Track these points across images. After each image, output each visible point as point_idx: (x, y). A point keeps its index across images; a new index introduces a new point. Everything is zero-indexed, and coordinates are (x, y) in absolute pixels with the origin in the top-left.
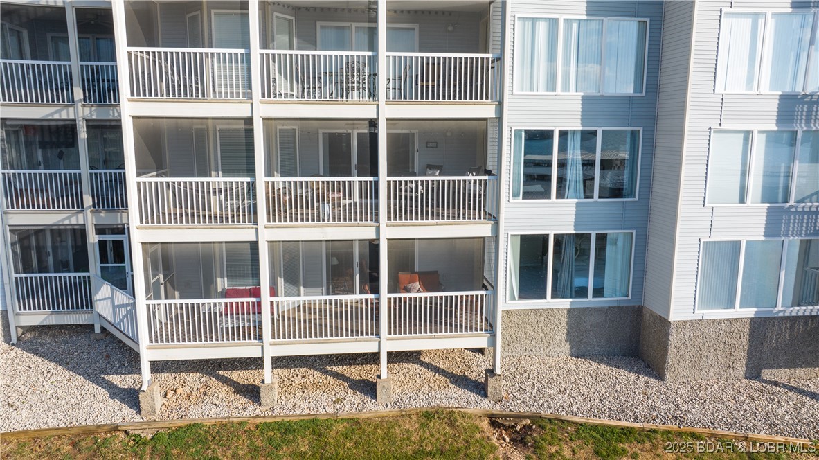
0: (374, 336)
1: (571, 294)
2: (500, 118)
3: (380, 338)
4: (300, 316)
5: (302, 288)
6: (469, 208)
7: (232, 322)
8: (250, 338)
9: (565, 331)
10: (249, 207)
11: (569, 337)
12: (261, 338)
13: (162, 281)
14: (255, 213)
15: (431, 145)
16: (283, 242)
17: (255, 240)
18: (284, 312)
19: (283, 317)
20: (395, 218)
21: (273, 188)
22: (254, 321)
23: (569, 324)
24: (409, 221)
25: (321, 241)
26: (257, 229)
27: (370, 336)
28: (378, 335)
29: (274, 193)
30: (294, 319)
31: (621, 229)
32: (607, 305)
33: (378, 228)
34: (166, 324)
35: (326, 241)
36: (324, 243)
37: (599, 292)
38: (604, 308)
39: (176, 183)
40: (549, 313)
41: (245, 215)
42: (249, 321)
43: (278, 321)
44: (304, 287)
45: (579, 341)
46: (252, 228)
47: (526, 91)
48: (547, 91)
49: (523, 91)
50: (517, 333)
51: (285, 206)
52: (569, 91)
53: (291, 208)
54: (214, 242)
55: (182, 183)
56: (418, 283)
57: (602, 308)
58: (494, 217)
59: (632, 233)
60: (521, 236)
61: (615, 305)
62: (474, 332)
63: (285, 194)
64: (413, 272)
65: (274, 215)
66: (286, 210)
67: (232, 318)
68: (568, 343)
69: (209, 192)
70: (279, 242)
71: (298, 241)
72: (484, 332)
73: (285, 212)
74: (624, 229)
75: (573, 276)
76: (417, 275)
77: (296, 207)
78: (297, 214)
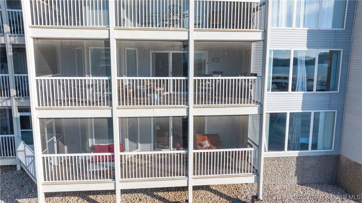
0: (185, 177)
1: (298, 148)
2: (264, 41)
3: (188, 177)
4: (139, 162)
5: (139, 144)
6: (241, 97)
7: (96, 168)
8: (107, 178)
9: (295, 170)
10: (107, 97)
11: (297, 173)
12: (114, 178)
13: (55, 140)
14: (111, 99)
15: (215, 60)
16: (128, 117)
17: (111, 116)
18: (129, 159)
19: (128, 162)
20: (198, 103)
21: (122, 84)
22: (110, 167)
23: (297, 165)
24: (207, 105)
25: (151, 117)
26: (112, 110)
27: (182, 176)
28: (187, 175)
29: (123, 87)
30: (135, 163)
31: (329, 109)
32: (319, 154)
33: (188, 110)
34: (58, 167)
35: (154, 117)
36: (152, 119)
37: (315, 147)
38: (318, 156)
39: (61, 80)
40: (286, 159)
41: (104, 101)
42: (107, 167)
43: (125, 164)
44: (140, 143)
45: (303, 176)
46: (109, 109)
47: (275, 27)
48: (287, 27)
49: (273, 27)
50: (267, 171)
51: (130, 95)
52: (299, 27)
53: (133, 97)
54: (87, 118)
55: (65, 81)
56: (207, 141)
57: (316, 156)
58: (259, 103)
59: (335, 112)
60: (270, 113)
61: (324, 154)
62: (246, 173)
63: (130, 88)
64: (204, 135)
65: (123, 101)
66: (130, 98)
67: (96, 164)
68: (296, 177)
69: (85, 87)
70: (126, 118)
71: (137, 117)
72: (252, 173)
73: (130, 99)
74: (330, 109)
75: (300, 137)
76: (207, 136)
77: (137, 96)
78: (137, 100)
